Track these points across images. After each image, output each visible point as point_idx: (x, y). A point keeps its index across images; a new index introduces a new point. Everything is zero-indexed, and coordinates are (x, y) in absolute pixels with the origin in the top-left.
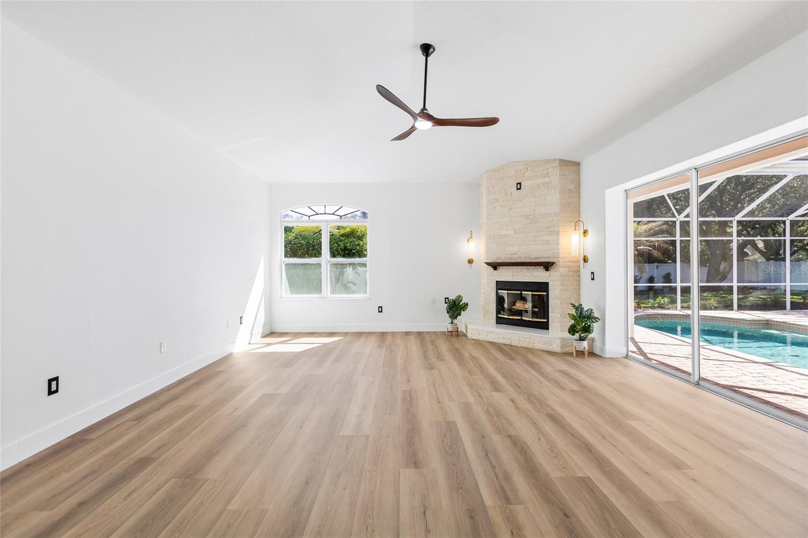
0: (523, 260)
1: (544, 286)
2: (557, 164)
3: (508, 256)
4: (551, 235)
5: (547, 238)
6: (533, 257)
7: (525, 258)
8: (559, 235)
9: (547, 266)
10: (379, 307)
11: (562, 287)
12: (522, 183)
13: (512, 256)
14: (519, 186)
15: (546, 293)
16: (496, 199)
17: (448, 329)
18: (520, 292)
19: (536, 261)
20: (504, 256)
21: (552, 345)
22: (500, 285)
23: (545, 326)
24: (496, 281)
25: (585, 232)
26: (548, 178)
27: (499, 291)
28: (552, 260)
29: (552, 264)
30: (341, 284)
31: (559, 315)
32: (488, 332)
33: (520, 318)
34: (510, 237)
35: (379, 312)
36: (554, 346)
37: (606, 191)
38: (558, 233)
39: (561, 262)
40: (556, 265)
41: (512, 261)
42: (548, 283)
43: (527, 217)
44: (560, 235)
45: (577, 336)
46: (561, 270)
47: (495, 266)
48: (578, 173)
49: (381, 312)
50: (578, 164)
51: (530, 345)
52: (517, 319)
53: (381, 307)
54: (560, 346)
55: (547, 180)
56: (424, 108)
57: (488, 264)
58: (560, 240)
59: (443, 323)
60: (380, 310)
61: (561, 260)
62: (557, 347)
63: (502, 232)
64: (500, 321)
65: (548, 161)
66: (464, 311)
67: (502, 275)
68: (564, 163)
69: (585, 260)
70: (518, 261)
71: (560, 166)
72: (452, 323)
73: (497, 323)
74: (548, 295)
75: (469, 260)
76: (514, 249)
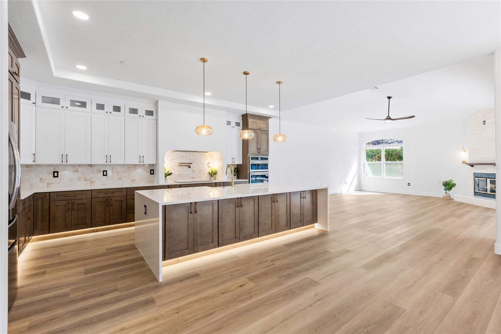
1: (493, 176)
3: (479, 160)
7: (488, 161)
12: (486, 121)
14: (484, 122)
15: (495, 179)
16: (473, 130)
17: (443, 195)
18: (485, 179)
20: (477, 160)
21: (492, 205)
22: (476, 176)
24: (474, 173)
27: (475, 178)
30: (390, 172)
34: (480, 150)
35: (408, 185)
47: (472, 165)
49: (409, 185)
52: (484, 193)
53: (410, 183)
56: (388, 116)
57: (468, 164)
59: (441, 192)
60: (409, 184)
63: (476, 147)
64: (476, 194)
66: (454, 187)
67: (476, 170)
72: (446, 193)
73: (474, 195)
75: (463, 161)
76: (482, 156)
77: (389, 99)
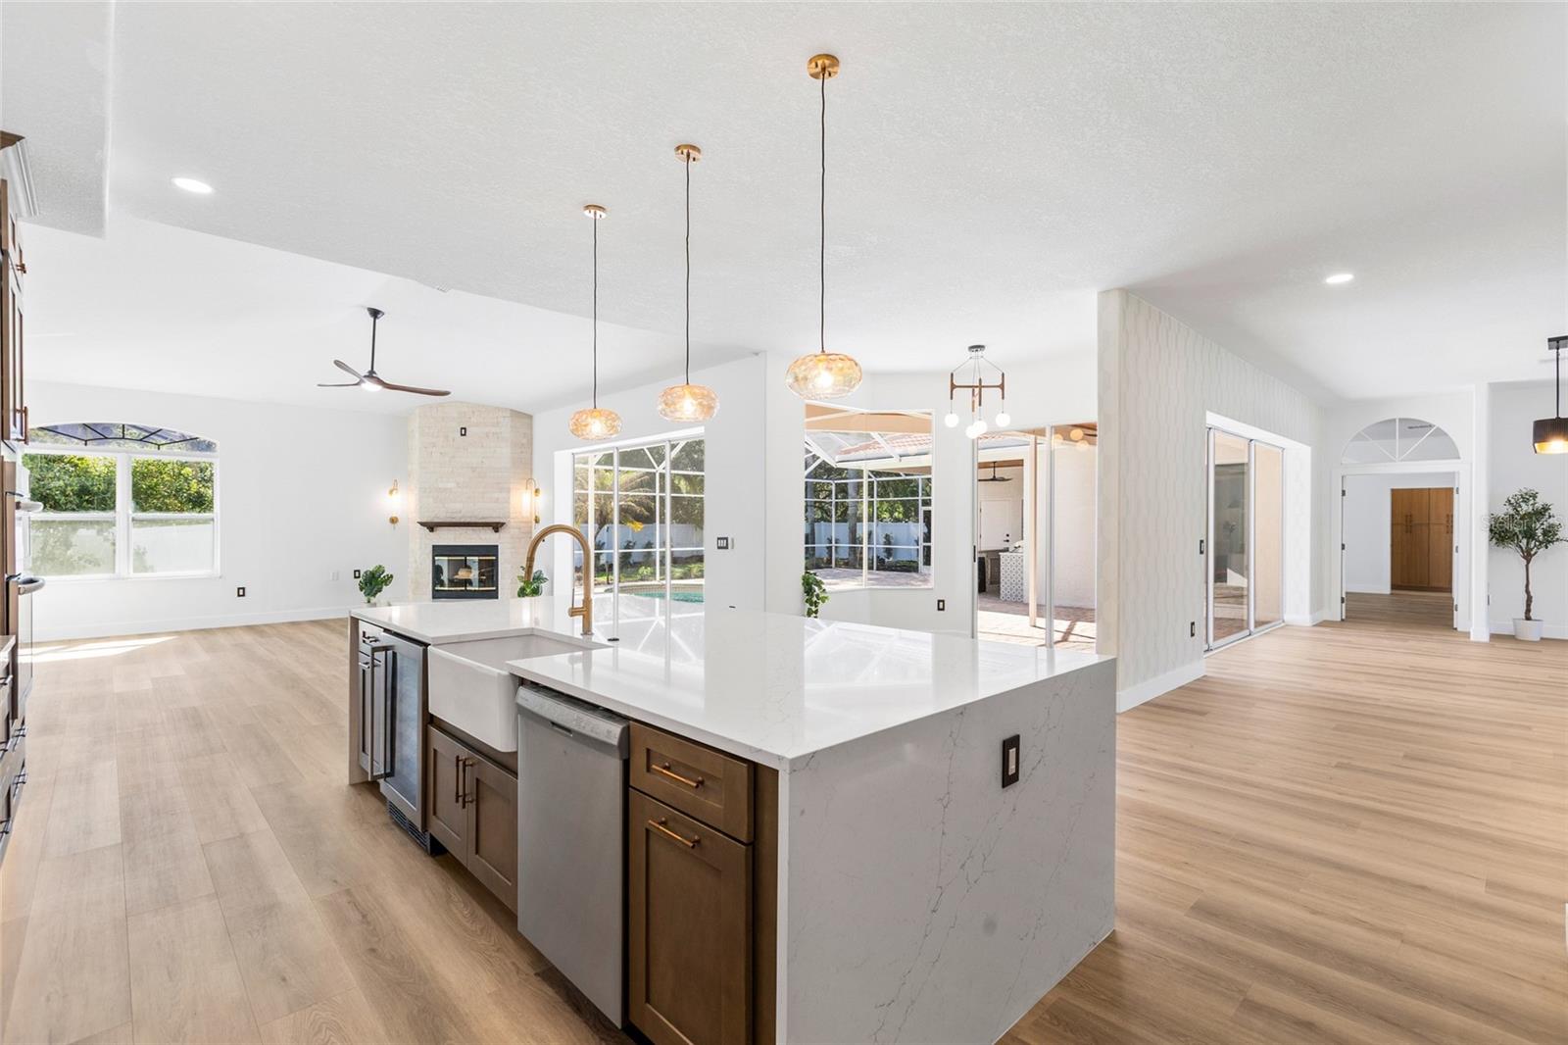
0: (468, 520)
1: (493, 550)
2: (509, 414)
3: (449, 515)
4: (501, 492)
5: (496, 495)
6: (480, 516)
7: (471, 517)
9: (497, 527)
10: (239, 588)
11: (512, 550)
12: (467, 429)
13: (455, 515)
14: (464, 432)
15: (495, 558)
18: (463, 558)
19: (483, 521)
20: (444, 514)
22: (439, 550)
23: (494, 595)
24: (433, 546)
25: (537, 491)
26: (498, 428)
27: (436, 558)
28: (501, 521)
29: (503, 524)
31: (510, 581)
33: (464, 589)
34: (451, 492)
35: (239, 595)
37: (556, 453)
38: (508, 491)
39: (512, 523)
40: (506, 525)
42: (497, 546)
43: (474, 469)
44: (511, 493)
46: (512, 531)
47: (431, 527)
48: (531, 427)
49: (244, 595)
50: (530, 417)
52: (460, 590)
53: (244, 588)
55: (497, 430)
56: (372, 372)
57: (422, 524)
58: (511, 499)
60: (241, 592)
61: (512, 520)
63: (441, 485)
64: (437, 594)
65: (498, 409)
66: (386, 585)
67: (440, 538)
68: (517, 414)
69: (537, 521)
70: (462, 520)
71: (512, 416)
72: (367, 602)
73: (434, 597)
74: (497, 559)
75: (391, 518)
76: (458, 506)
77: (372, 319)
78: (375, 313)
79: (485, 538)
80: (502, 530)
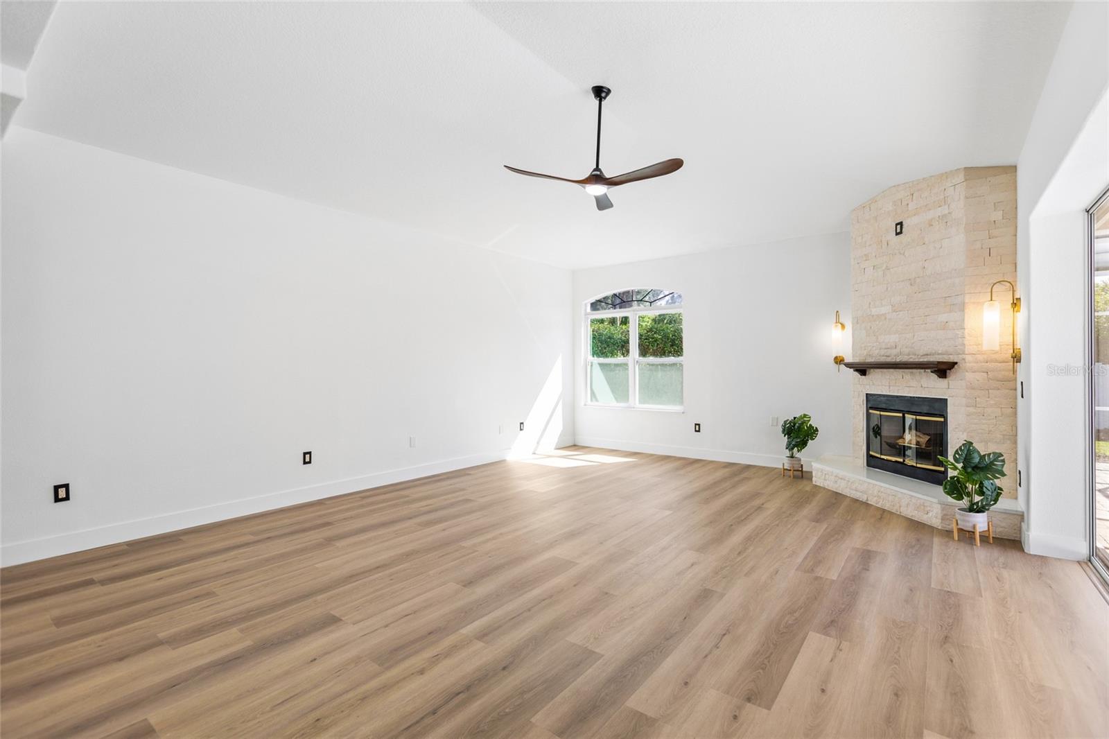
0: (905, 359)
1: (939, 407)
2: (961, 177)
3: (883, 352)
4: (950, 312)
5: (943, 318)
6: (921, 352)
7: (909, 355)
8: (963, 311)
9: (943, 369)
10: (696, 424)
11: (971, 410)
12: (904, 223)
13: (889, 352)
14: (899, 228)
15: (942, 420)
16: (865, 255)
17: (784, 465)
18: (901, 415)
19: (925, 360)
20: (877, 351)
21: (928, 513)
22: (874, 402)
23: (941, 480)
24: (867, 394)
25: (1016, 302)
26: (946, 206)
27: (871, 411)
28: (952, 359)
29: (952, 365)
30: (651, 391)
32: (836, 476)
33: (901, 460)
34: (886, 319)
35: (696, 431)
36: (930, 514)
38: (962, 308)
39: (968, 362)
40: (959, 367)
41: (889, 360)
42: (947, 399)
43: (912, 282)
44: (966, 311)
45: (965, 502)
46: (969, 376)
47: (862, 369)
48: (1013, 186)
49: (699, 431)
50: (1013, 170)
51: (895, 508)
52: (896, 462)
53: (699, 425)
54: (940, 517)
55: (944, 210)
56: (597, 169)
57: (849, 366)
58: (966, 321)
59: (775, 454)
60: (698, 429)
61: (968, 358)
62: (936, 518)
63: (874, 311)
64: (872, 462)
65: (946, 176)
66: (812, 439)
67: (873, 384)
68: (974, 173)
69: (1016, 358)
70: (898, 360)
71: (966, 180)
72: (792, 457)
73: (868, 465)
74: (945, 423)
75: (836, 358)
76: (892, 339)
77: (597, 102)
78: (600, 92)
79: (925, 386)
80: (953, 376)
